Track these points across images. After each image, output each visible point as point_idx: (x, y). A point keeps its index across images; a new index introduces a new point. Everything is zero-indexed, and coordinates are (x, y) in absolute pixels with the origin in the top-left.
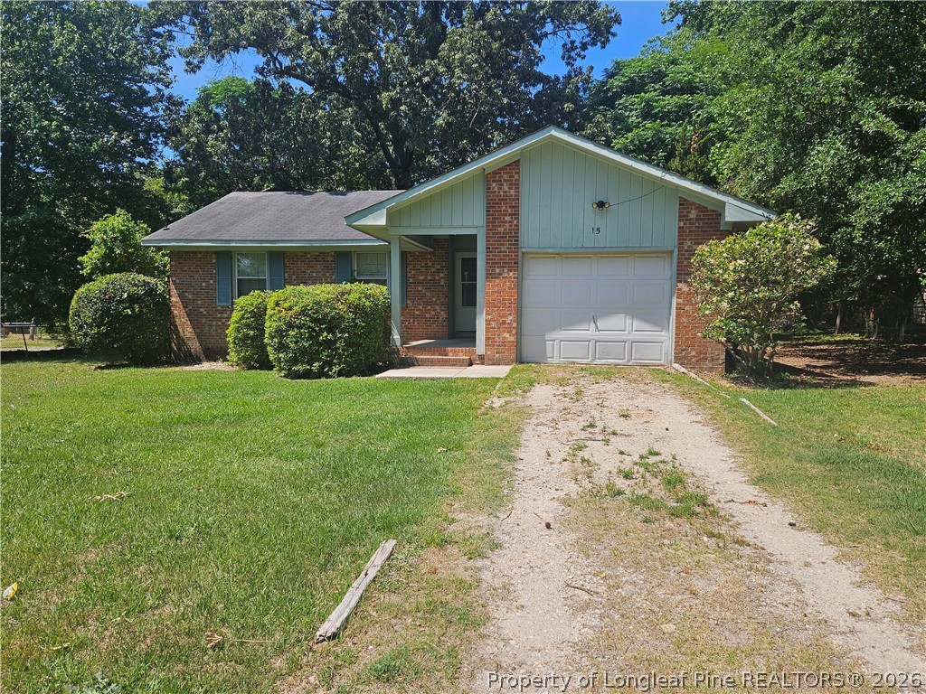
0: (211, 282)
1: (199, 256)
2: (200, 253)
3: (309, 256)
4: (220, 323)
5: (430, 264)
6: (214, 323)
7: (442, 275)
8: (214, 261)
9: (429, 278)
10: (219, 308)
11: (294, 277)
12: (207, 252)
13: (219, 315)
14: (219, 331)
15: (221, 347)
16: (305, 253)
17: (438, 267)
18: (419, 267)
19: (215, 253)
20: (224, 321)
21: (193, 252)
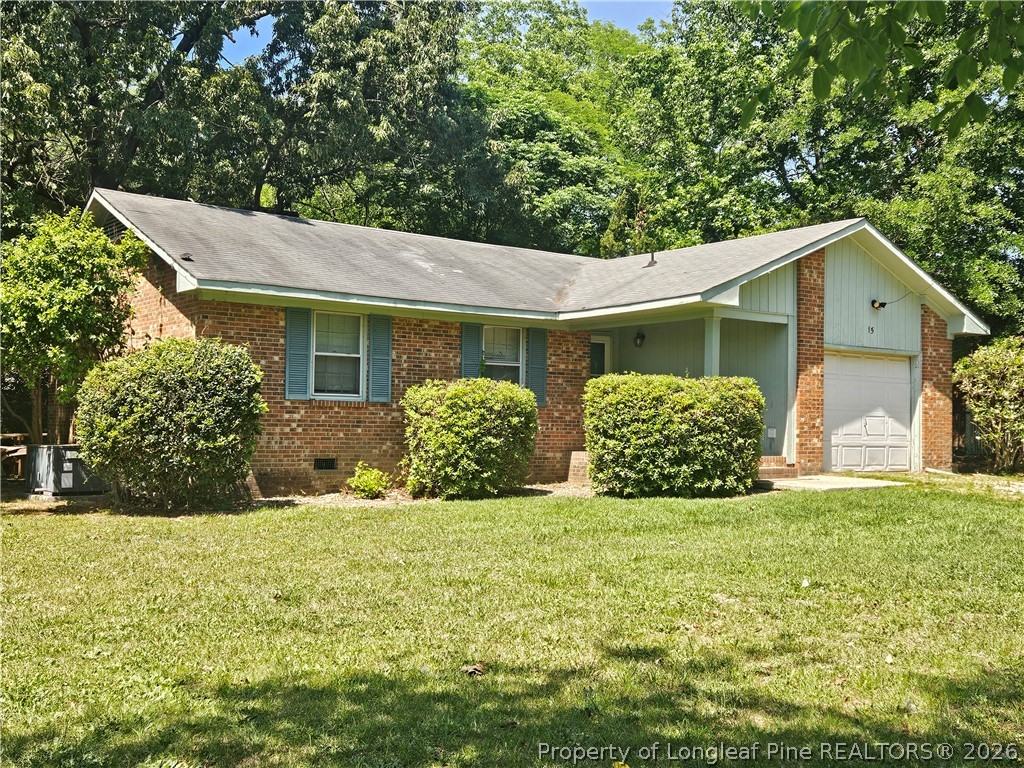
0: (276, 358)
1: (257, 313)
2: (259, 307)
3: (426, 326)
4: (287, 430)
5: (572, 349)
6: (278, 430)
7: (584, 364)
8: (282, 323)
9: (571, 367)
10: (288, 404)
11: (405, 357)
12: (271, 308)
13: (287, 416)
14: (286, 443)
15: (287, 471)
16: (421, 321)
17: (581, 353)
18: (560, 352)
19: (285, 310)
20: (294, 425)
21: (245, 306)
